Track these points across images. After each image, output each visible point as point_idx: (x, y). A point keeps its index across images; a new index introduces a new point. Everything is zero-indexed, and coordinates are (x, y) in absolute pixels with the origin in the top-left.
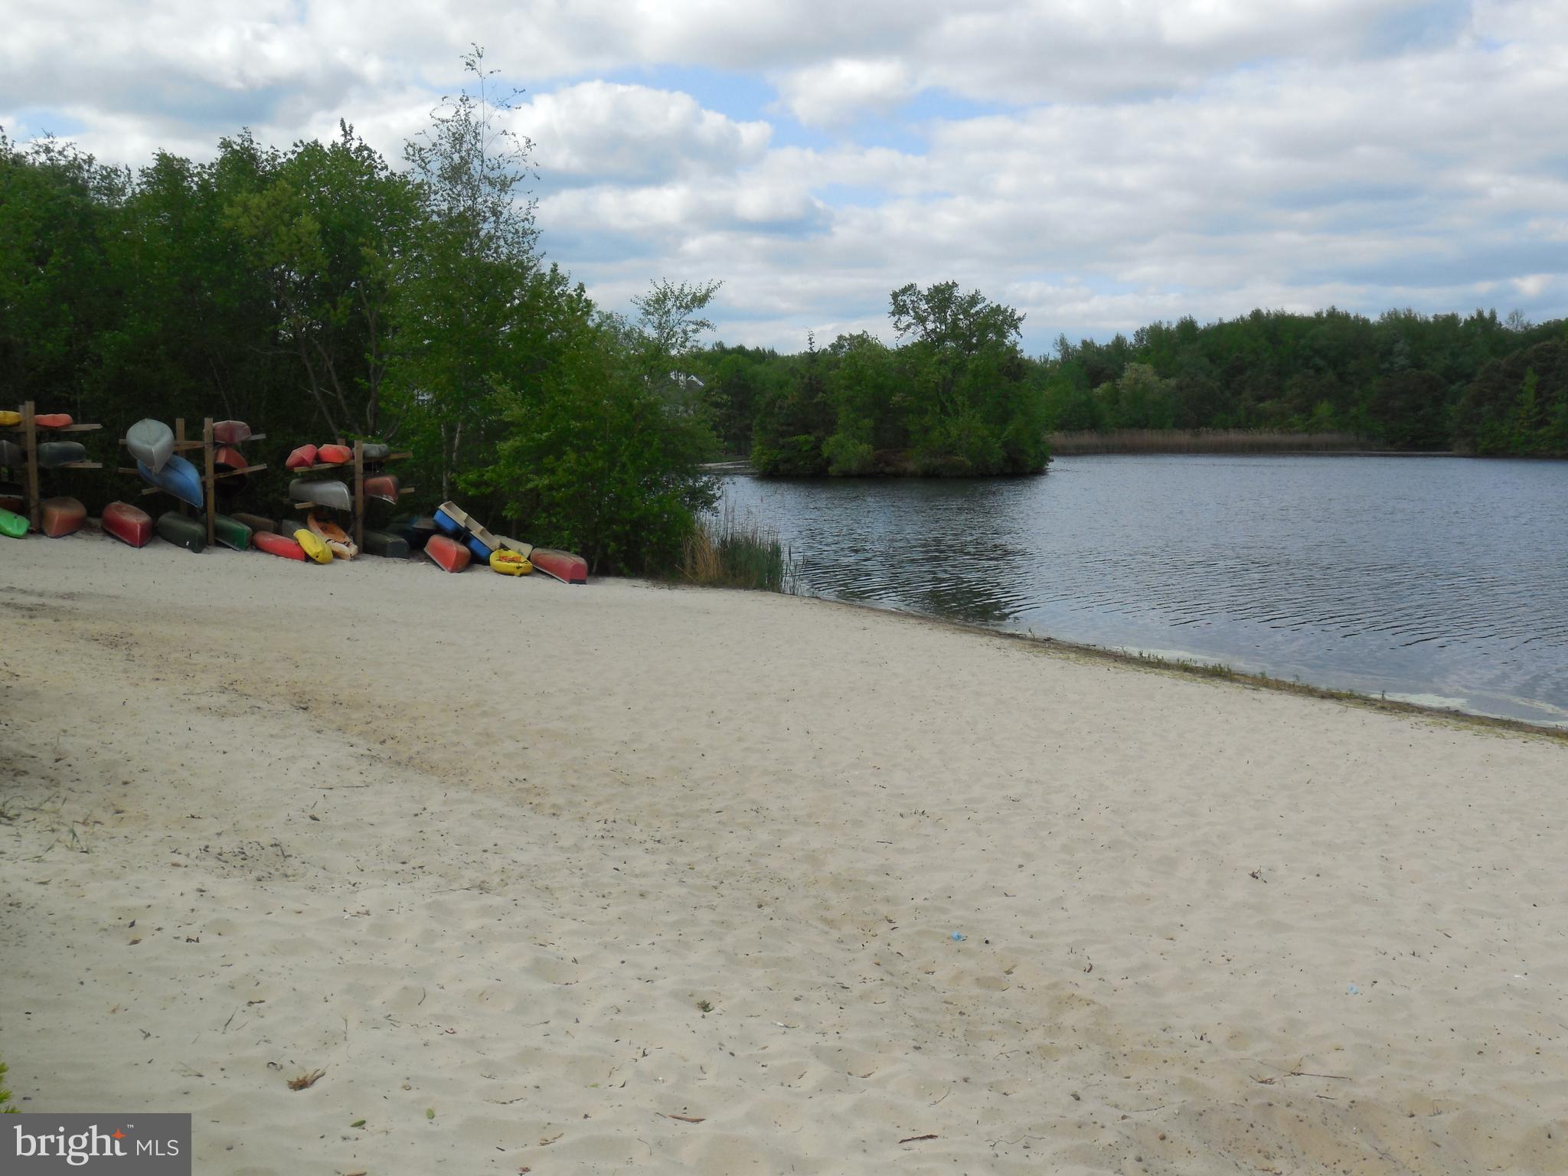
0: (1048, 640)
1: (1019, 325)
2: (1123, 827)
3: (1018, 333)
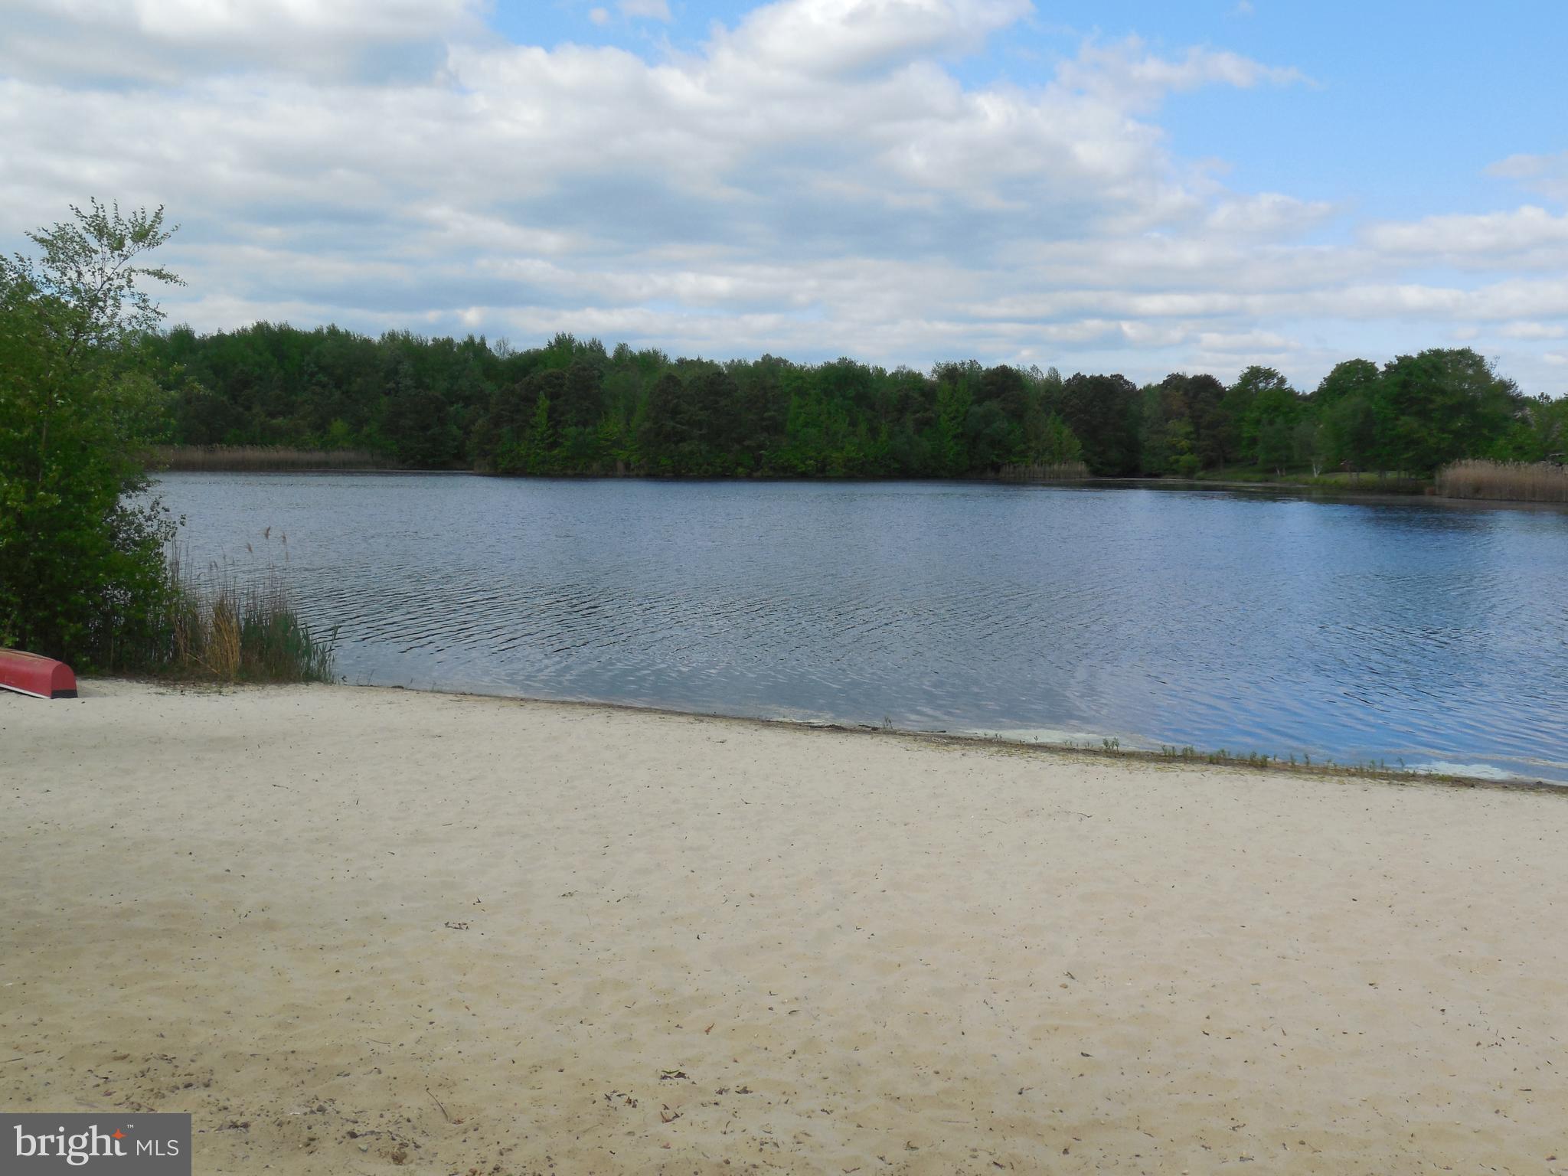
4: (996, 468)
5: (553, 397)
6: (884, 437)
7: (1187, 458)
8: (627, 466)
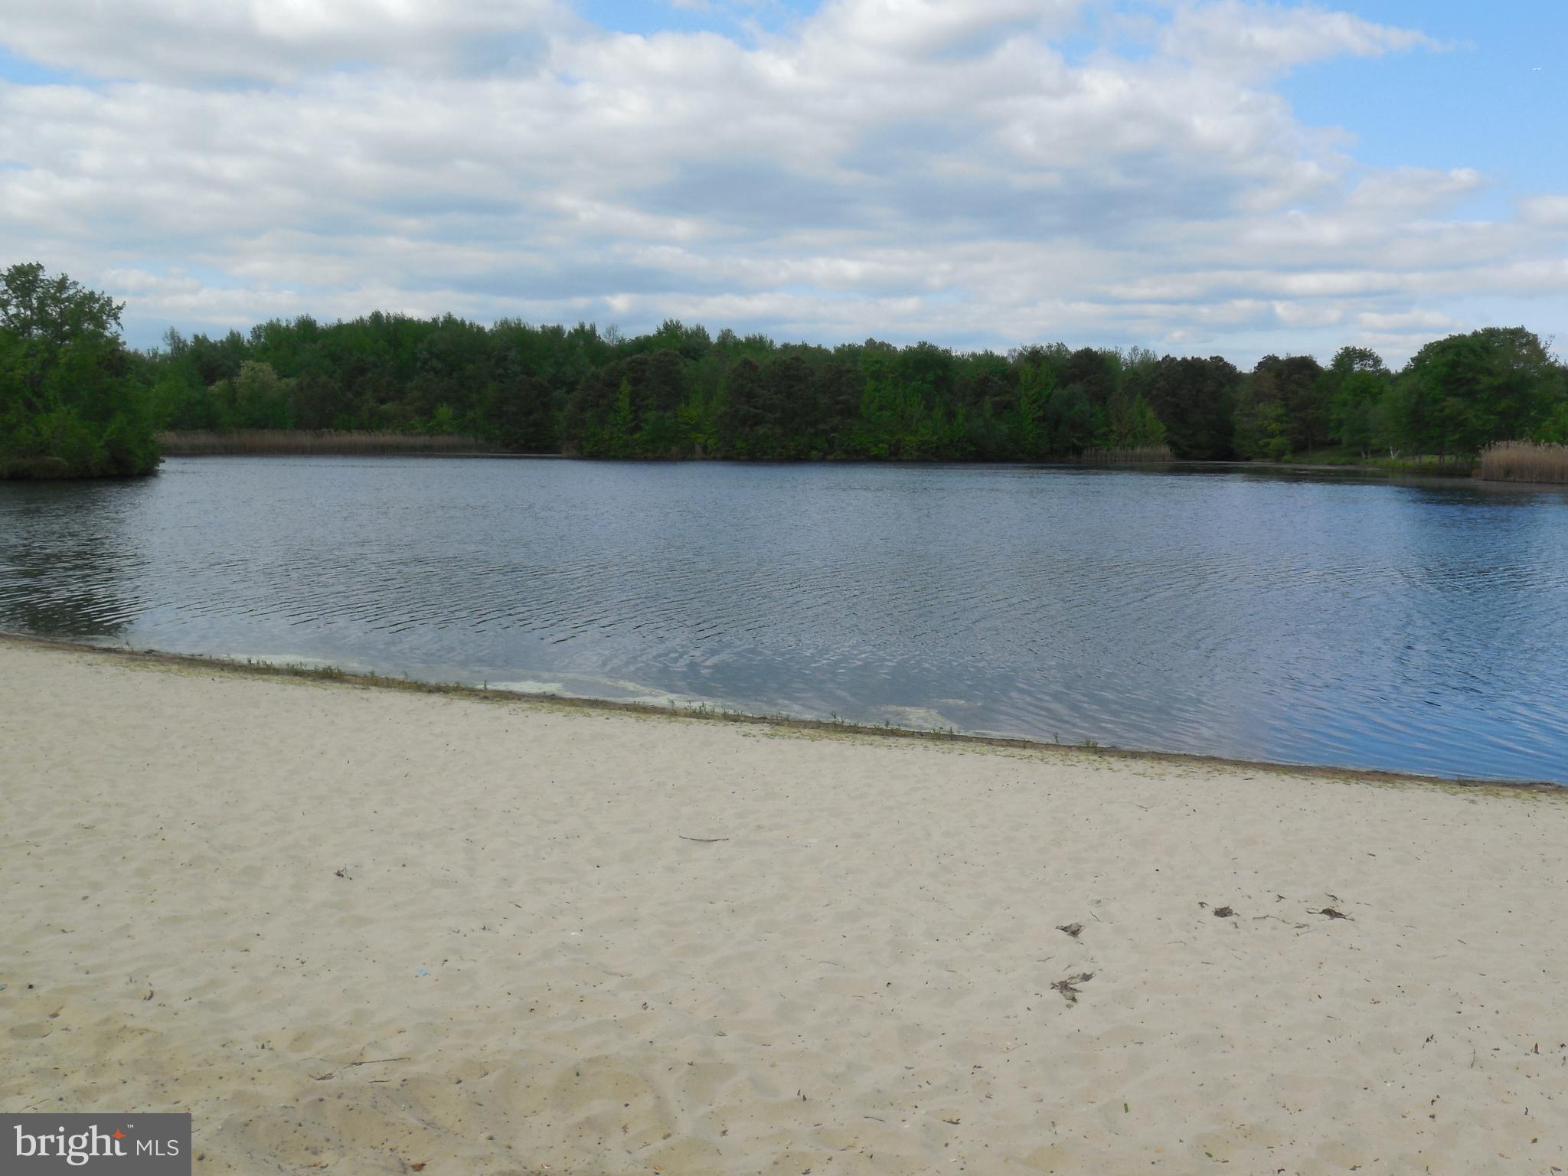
0: (150, 652)
1: (120, 315)
2: (207, 842)
3: (119, 324)
4: (1078, 451)
5: (635, 382)
6: (960, 418)
7: (1276, 442)
8: (705, 449)
